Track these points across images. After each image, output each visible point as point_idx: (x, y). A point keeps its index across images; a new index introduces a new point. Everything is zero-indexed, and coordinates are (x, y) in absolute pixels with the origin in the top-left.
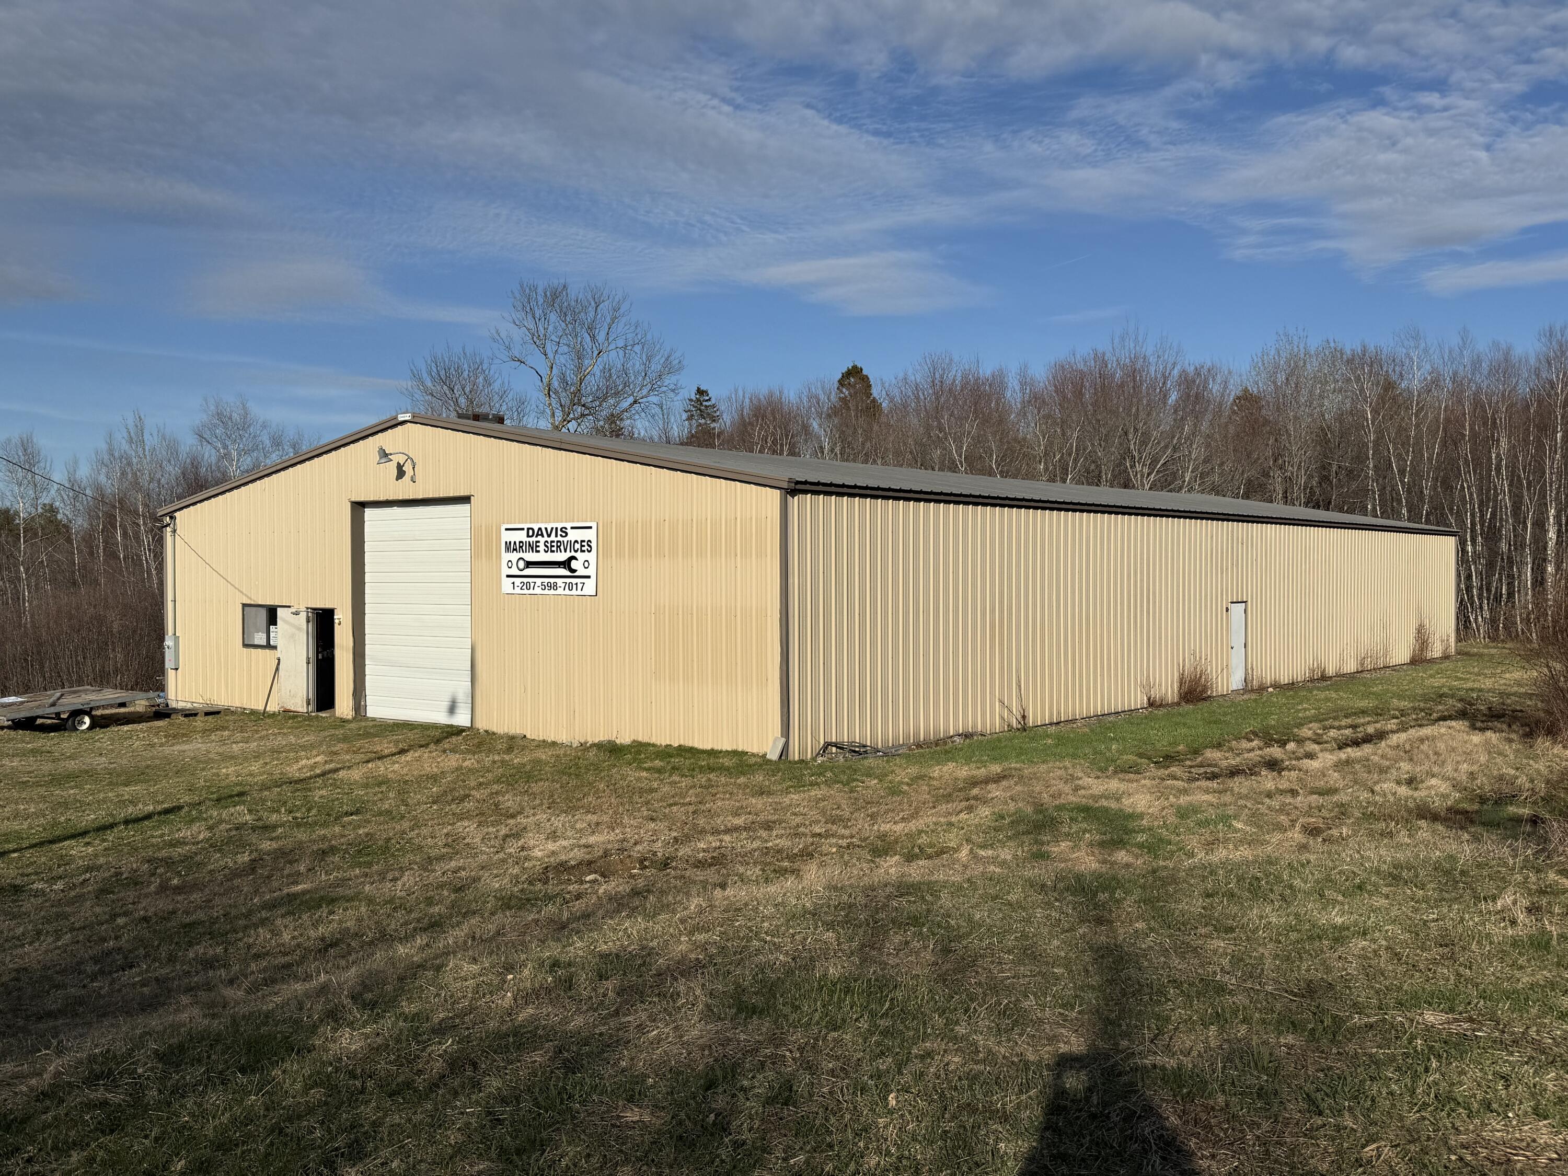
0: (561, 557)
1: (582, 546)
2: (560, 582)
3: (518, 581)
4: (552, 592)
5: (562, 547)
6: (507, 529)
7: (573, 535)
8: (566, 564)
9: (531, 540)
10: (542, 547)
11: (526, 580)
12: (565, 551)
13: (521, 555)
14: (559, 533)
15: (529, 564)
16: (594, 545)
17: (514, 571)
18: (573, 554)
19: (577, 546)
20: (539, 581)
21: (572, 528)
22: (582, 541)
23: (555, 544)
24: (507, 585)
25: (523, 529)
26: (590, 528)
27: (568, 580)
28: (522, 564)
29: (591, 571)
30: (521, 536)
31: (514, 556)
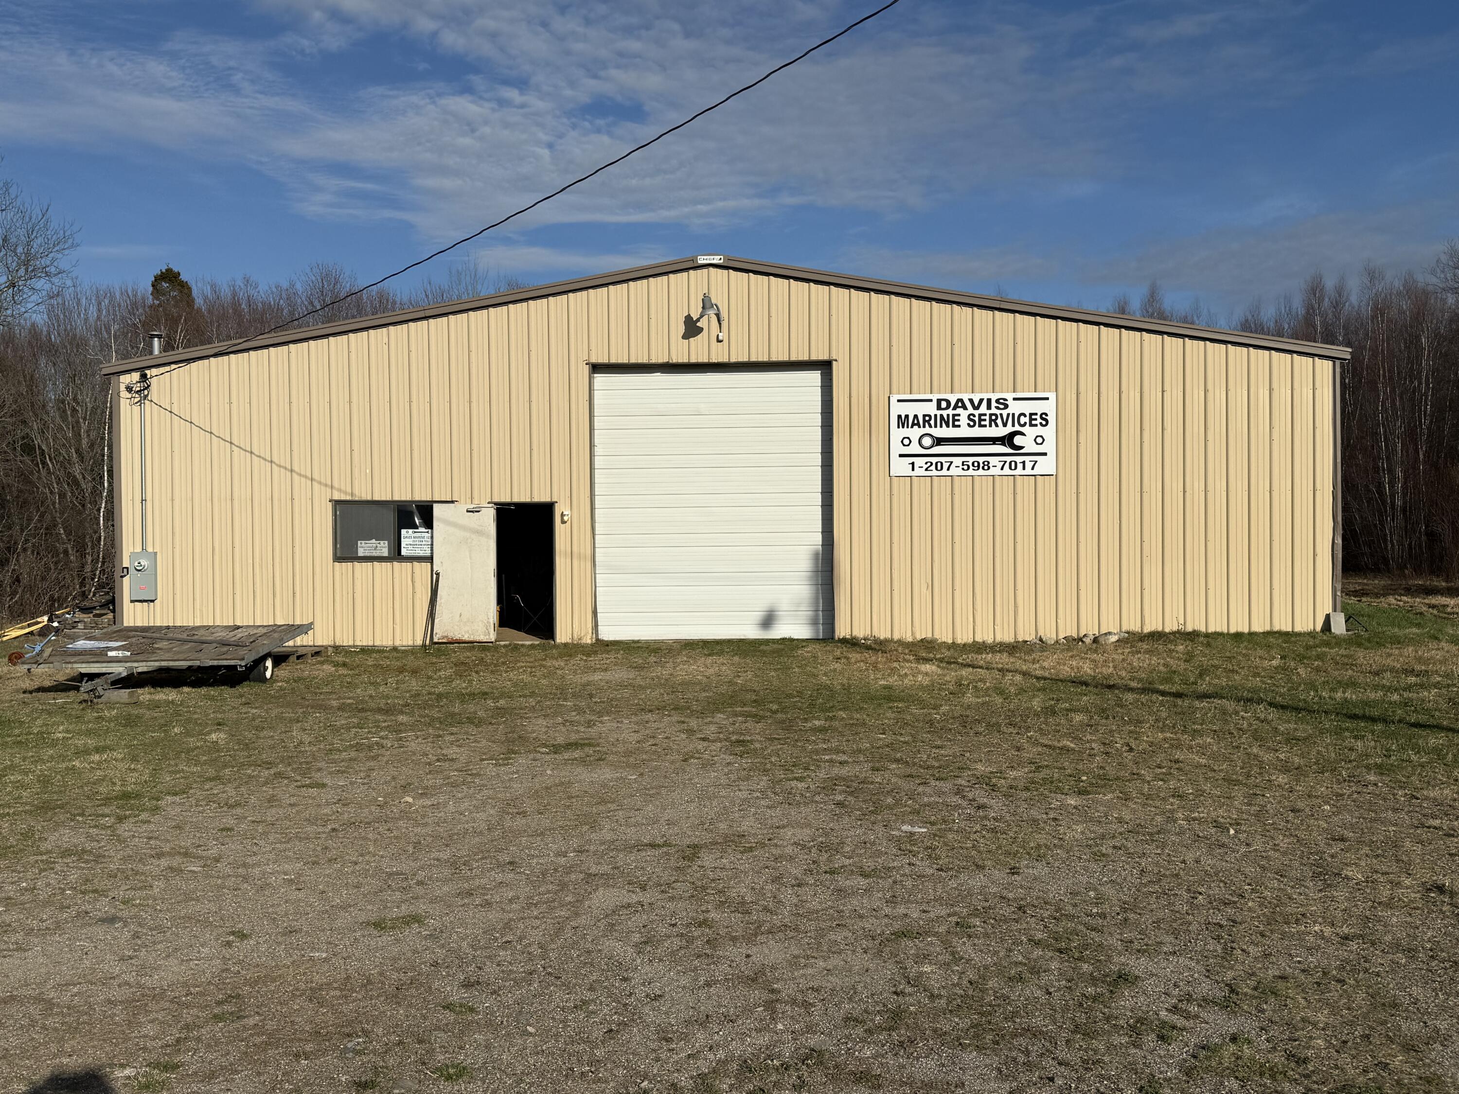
0: (1000, 431)
1: (1031, 420)
2: (993, 460)
3: (920, 462)
4: (981, 472)
5: (999, 421)
6: (899, 401)
7: (1015, 408)
8: (1008, 440)
9: (945, 413)
10: (964, 420)
11: (934, 460)
12: (1005, 425)
13: (927, 430)
14: (994, 404)
15: (939, 441)
16: (1051, 418)
17: (915, 449)
18: (1017, 428)
19: (1023, 420)
20: (958, 461)
21: (1015, 399)
22: (1031, 415)
23: (987, 418)
24: (901, 467)
25: (931, 400)
26: (1047, 399)
27: (1008, 459)
28: (927, 441)
29: (1049, 447)
30: (931, 409)
31: (915, 433)
